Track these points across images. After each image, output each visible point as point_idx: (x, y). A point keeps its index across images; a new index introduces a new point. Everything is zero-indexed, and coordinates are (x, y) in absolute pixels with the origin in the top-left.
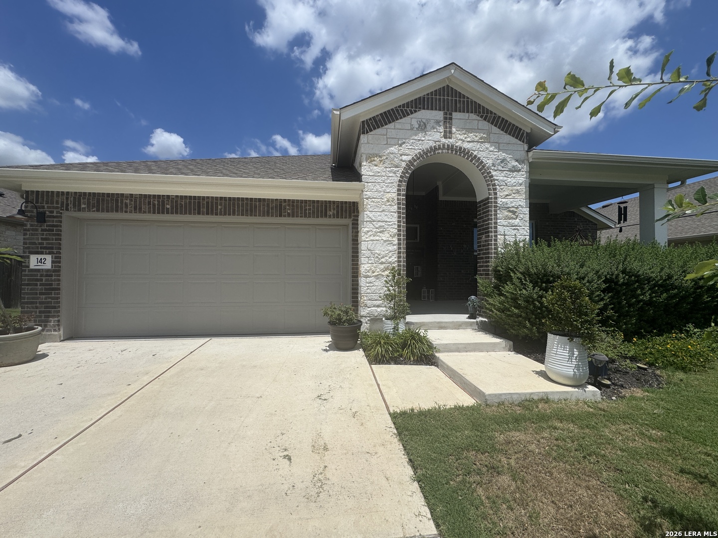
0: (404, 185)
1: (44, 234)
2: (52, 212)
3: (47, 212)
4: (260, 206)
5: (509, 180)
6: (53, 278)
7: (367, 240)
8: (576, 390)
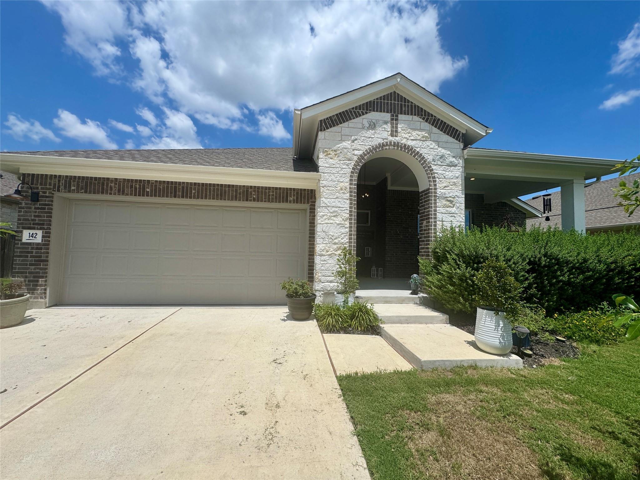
0: (356, 176)
1: (36, 211)
2: (45, 193)
3: (41, 193)
4: (229, 192)
5: (447, 173)
6: (43, 251)
7: (322, 223)
8: (502, 358)
